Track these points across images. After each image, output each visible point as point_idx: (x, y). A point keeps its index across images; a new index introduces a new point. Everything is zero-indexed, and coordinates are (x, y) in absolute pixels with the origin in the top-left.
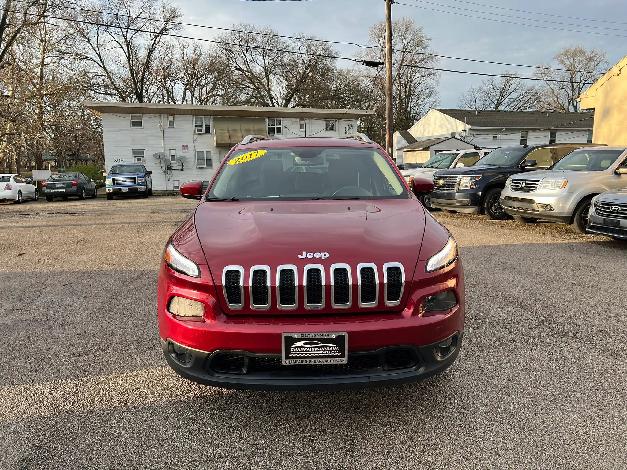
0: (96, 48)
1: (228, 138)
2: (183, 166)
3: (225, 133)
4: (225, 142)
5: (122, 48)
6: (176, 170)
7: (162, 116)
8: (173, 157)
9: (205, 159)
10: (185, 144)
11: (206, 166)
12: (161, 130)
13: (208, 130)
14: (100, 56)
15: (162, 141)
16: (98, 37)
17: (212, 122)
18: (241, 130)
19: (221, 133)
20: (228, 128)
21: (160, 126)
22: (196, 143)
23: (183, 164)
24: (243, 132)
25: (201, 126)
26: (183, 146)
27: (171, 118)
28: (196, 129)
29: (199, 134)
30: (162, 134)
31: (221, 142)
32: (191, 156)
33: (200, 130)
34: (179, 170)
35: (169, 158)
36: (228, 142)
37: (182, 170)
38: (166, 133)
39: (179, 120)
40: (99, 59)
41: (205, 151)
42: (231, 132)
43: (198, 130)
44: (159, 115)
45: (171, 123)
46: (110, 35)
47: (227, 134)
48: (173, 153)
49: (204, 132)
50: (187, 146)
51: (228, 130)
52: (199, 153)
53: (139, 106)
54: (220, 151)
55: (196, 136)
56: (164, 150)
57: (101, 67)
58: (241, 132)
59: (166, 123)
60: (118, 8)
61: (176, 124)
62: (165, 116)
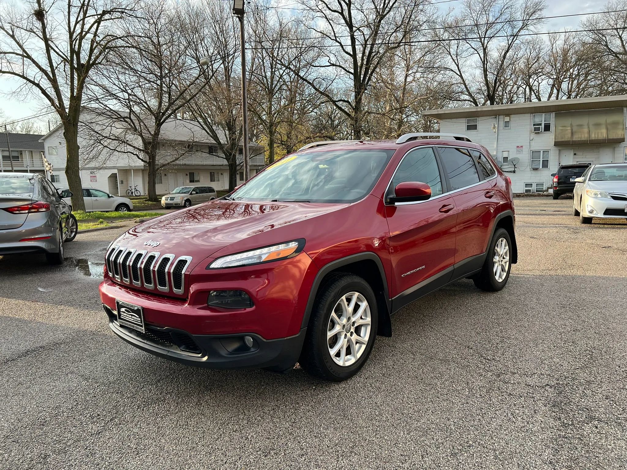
0: (455, 58)
1: (570, 135)
2: (515, 167)
3: (567, 130)
4: (565, 140)
5: (478, 53)
6: (507, 172)
7: (498, 118)
8: (505, 159)
9: (541, 160)
10: (520, 145)
11: (541, 167)
12: (495, 132)
13: (547, 128)
14: (458, 66)
15: (496, 143)
16: (458, 47)
17: (554, 119)
18: (588, 125)
19: (562, 130)
20: (571, 124)
21: (494, 127)
22: (533, 143)
23: (515, 166)
24: (591, 126)
25: (540, 124)
26: (518, 147)
27: (507, 119)
28: (533, 127)
29: (536, 133)
30: (496, 135)
31: (560, 140)
32: (525, 157)
33: (538, 129)
34: (510, 172)
35: (501, 160)
36: (569, 140)
37: (514, 172)
38: (500, 134)
39: (515, 120)
40: (457, 68)
41: (542, 151)
42: (575, 129)
43: (535, 129)
44: (494, 117)
45: (507, 124)
46: (468, 43)
47: (570, 131)
48: (505, 154)
49: (543, 131)
50: (522, 147)
51: (571, 126)
52: (535, 154)
53: (475, 110)
54: (560, 150)
55: (533, 136)
56: (497, 153)
57: (458, 75)
58: (589, 127)
59: (502, 124)
60: (478, 16)
61: (512, 124)
62: (501, 117)
